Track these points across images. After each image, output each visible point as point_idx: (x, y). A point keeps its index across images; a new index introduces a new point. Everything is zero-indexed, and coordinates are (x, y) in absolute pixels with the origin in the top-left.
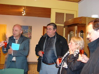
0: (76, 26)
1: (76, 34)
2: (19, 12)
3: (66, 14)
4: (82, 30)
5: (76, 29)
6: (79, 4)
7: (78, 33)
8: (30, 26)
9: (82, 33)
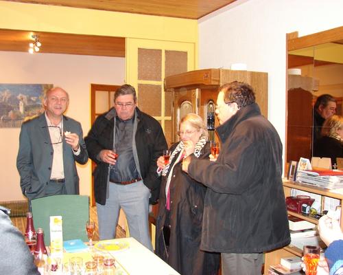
0: (197, 90)
1: (197, 108)
2: (15, 41)
3: (166, 51)
4: (210, 97)
5: (197, 97)
6: (200, 25)
7: (202, 104)
8: (47, 85)
9: (211, 106)
